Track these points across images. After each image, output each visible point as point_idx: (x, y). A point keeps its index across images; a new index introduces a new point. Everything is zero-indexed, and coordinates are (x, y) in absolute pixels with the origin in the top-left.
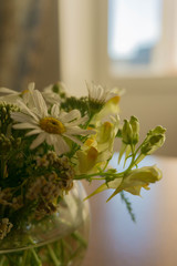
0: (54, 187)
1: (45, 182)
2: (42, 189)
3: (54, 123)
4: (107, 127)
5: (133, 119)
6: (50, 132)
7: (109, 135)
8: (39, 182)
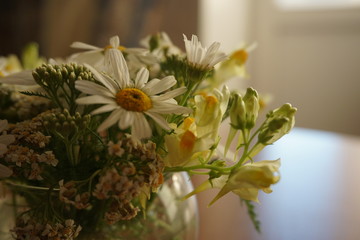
0: (130, 184)
1: (118, 177)
2: (114, 186)
3: (136, 96)
4: (210, 103)
5: (250, 92)
6: (128, 109)
7: (212, 114)
8: (108, 176)
